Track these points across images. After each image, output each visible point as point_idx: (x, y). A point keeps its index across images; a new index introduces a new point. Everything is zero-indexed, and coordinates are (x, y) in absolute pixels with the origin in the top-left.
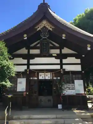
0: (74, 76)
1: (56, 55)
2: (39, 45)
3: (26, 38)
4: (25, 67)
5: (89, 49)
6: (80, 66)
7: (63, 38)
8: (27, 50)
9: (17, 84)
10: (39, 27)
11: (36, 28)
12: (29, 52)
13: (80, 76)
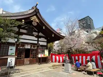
0: (43, 47)
1: (36, 35)
2: (26, 28)
3: (24, 22)
4: (16, 40)
5: (53, 36)
6: (46, 43)
7: (44, 28)
8: (18, 29)
9: (8, 51)
10: (32, 19)
11: (31, 18)
12: (19, 30)
13: (46, 48)
